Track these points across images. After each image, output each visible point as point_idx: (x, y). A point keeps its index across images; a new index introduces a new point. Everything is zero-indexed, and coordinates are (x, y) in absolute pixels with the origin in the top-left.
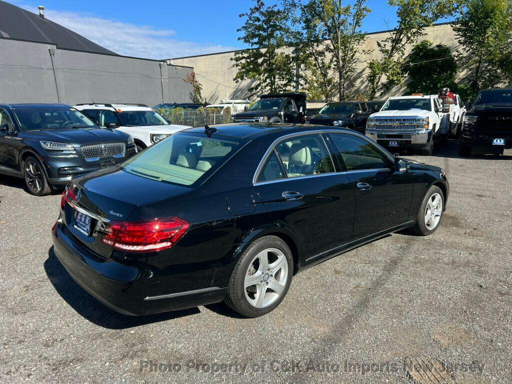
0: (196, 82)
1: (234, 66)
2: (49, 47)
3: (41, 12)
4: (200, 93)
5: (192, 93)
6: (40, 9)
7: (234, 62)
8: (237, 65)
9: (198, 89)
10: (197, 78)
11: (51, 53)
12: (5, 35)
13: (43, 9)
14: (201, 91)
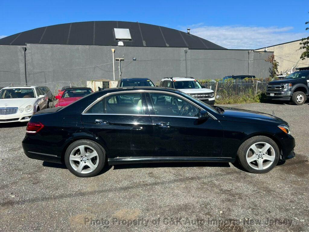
0: (275, 61)
1: (301, 48)
2: (185, 49)
3: (188, 31)
4: (277, 68)
5: (271, 68)
6: (188, 30)
7: (303, 45)
8: (304, 48)
9: (276, 66)
10: (275, 58)
11: (186, 52)
12: (167, 45)
13: (189, 30)
14: (278, 67)
